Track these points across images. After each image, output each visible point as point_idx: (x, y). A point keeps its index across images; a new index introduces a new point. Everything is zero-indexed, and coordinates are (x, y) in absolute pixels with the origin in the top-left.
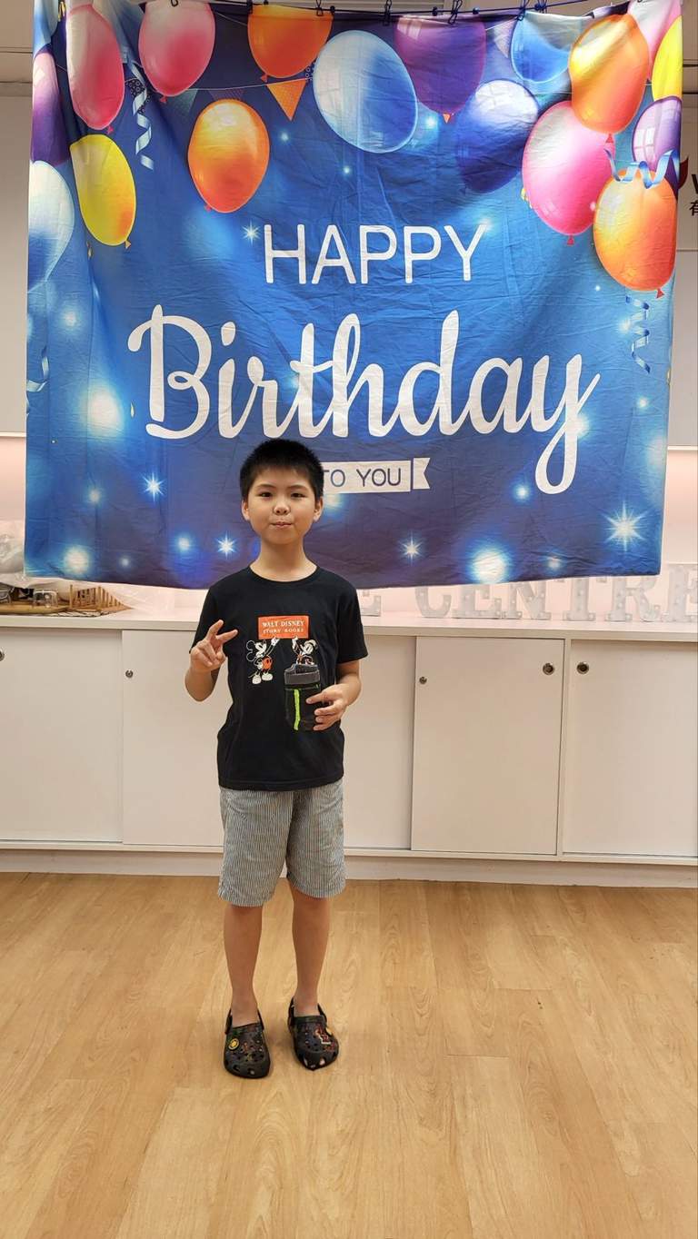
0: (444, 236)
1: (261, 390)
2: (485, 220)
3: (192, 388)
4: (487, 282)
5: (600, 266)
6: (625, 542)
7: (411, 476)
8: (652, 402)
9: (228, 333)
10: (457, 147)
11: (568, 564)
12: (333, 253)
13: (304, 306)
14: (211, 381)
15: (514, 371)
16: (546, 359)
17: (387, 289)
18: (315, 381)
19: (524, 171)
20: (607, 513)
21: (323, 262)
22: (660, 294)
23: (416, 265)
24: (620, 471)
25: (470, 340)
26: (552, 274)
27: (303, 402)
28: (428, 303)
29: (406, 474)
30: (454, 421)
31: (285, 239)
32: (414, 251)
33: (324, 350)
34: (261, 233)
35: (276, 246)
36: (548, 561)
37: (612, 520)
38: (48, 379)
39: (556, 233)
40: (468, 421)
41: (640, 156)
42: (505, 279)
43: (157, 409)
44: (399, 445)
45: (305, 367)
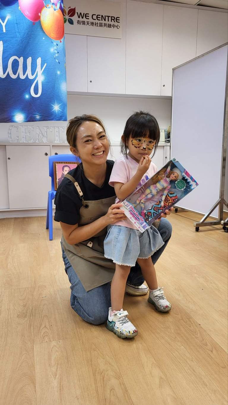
2: (8, 15)
4: (11, 33)
5: (44, 32)
6: (57, 111)
8: (61, 72)
11: (42, 117)
15: (21, 60)
16: (30, 58)
19: (19, 1)
20: (51, 103)
22: (61, 42)
24: (54, 91)
25: (7, 50)
26: (30, 33)
30: (4, 74)
36: (36, 116)
37: (53, 105)
39: (29, 21)
40: (8, 74)
42: (16, 33)
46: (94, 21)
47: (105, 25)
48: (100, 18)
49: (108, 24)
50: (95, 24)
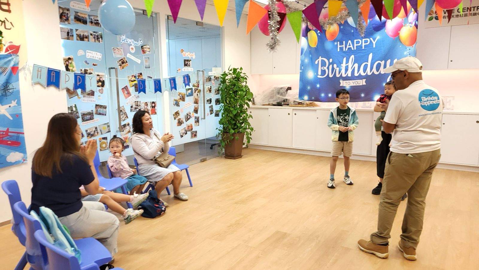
0: (370, 40)
1: (336, 69)
2: (378, 36)
3: (325, 70)
4: (378, 48)
5: (401, 42)
7: (363, 82)
9: (331, 60)
10: (373, 25)
12: (350, 45)
13: (344, 54)
14: (328, 68)
15: (383, 63)
16: (389, 60)
17: (359, 50)
18: (345, 67)
19: (386, 27)
21: (348, 47)
22: (413, 47)
23: (365, 45)
25: (374, 58)
27: (343, 71)
28: (367, 52)
29: (361, 82)
30: (370, 72)
31: (341, 44)
32: (365, 43)
33: (347, 62)
34: (337, 43)
35: (340, 45)
38: (303, 70)
39: (391, 38)
40: (373, 72)
41: (410, 21)
42: (381, 47)
43: (320, 73)
44: (360, 77)
45: (344, 65)
46: (459, 14)
47: (471, 14)
48: (465, 10)
49: (474, 13)
50: (460, 15)
